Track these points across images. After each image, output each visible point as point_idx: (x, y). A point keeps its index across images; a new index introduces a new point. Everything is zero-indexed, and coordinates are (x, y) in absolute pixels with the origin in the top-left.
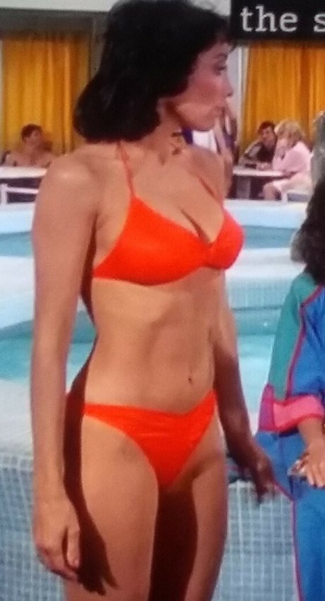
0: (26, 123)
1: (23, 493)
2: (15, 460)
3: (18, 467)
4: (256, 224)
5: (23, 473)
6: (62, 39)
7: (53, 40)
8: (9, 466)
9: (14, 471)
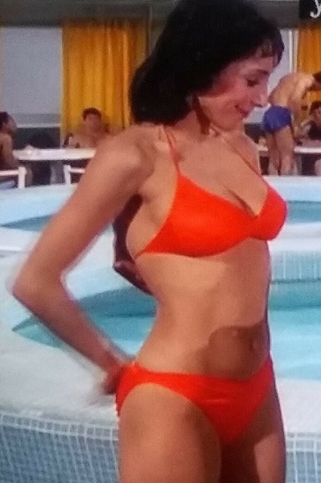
0: (88, 106)
1: (90, 460)
2: (81, 429)
3: (85, 435)
4: (302, 198)
5: (90, 441)
6: (121, 26)
7: (112, 26)
8: (76, 434)
9: (81, 439)
